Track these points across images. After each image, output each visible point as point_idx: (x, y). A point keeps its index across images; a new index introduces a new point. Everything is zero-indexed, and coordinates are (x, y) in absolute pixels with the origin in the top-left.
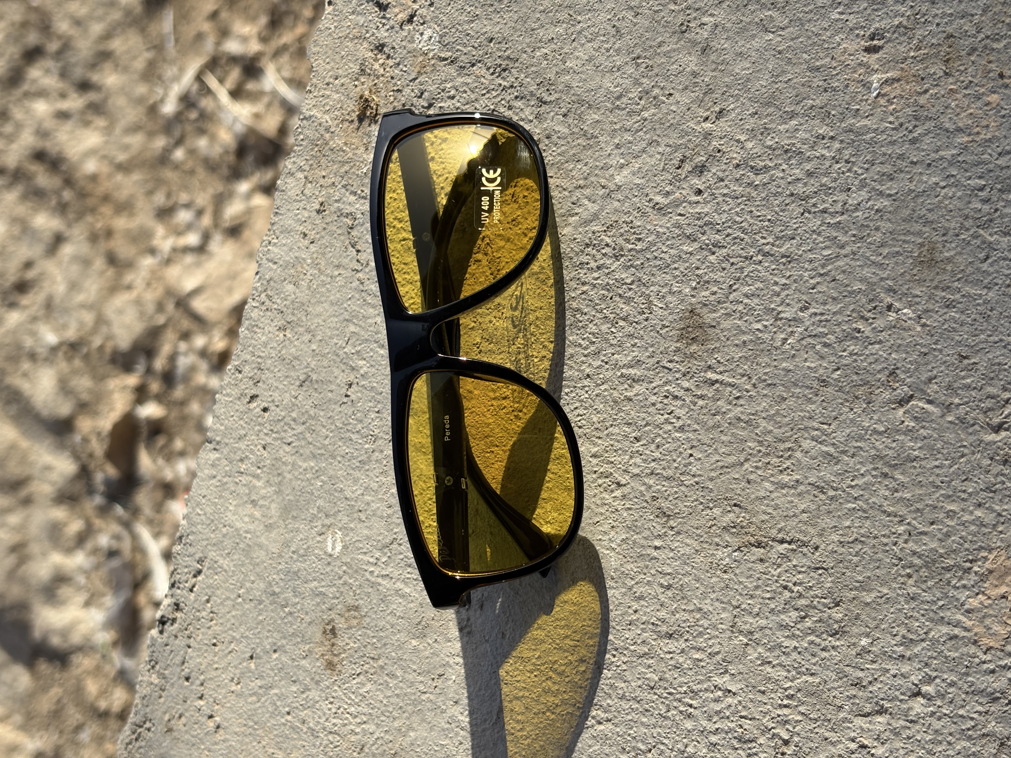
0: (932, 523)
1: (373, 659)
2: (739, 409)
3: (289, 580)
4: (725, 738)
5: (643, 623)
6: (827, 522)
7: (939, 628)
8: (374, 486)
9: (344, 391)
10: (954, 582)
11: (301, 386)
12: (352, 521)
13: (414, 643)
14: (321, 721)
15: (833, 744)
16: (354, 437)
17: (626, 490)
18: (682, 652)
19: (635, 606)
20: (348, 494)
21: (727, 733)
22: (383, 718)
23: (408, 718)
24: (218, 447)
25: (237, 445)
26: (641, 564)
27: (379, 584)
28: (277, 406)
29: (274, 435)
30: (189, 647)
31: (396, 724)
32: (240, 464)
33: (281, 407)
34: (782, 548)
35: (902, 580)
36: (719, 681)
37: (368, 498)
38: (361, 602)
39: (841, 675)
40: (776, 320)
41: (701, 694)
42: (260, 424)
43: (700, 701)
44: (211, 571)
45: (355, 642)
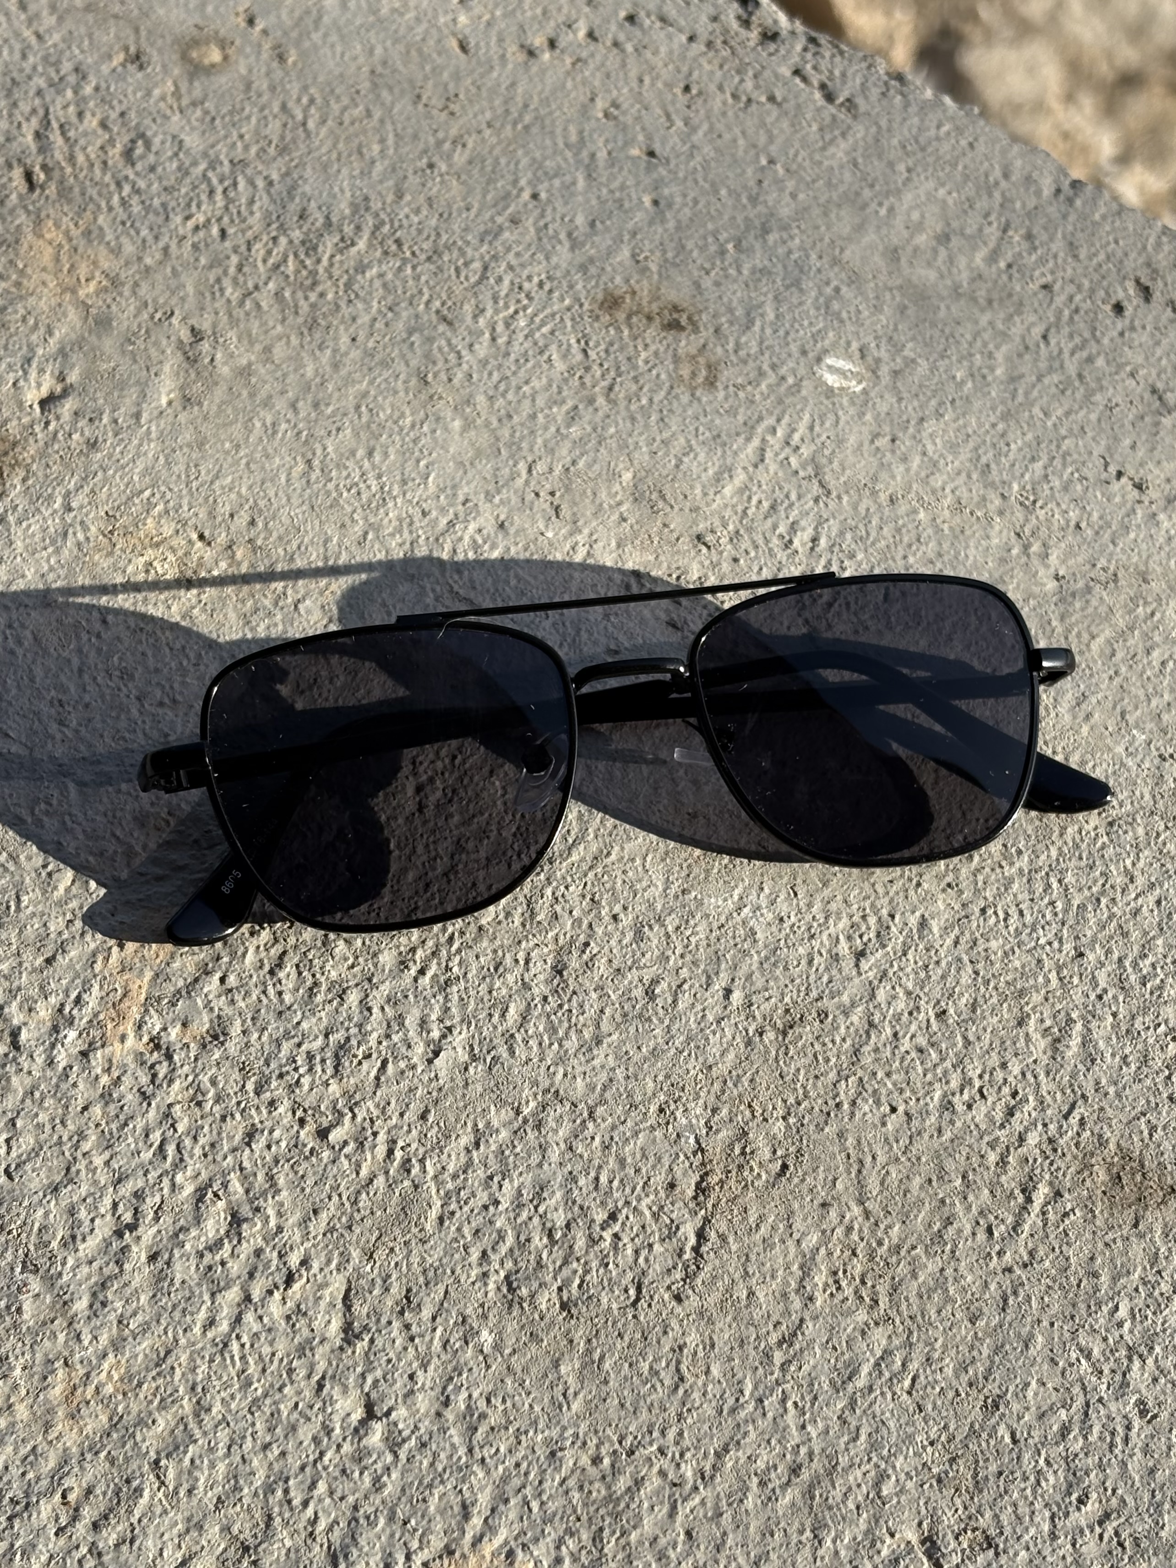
0: (688, 1534)
1: (611, 388)
2: (968, 1229)
3: (785, 267)
4: (350, 1019)
5: (590, 926)
6: (724, 1335)
7: (489, 1490)
8: (937, 481)
9: (1131, 472)
10: (571, 1543)
11: (1154, 391)
12: (877, 417)
13: (627, 476)
14: (511, 257)
15: (305, 1222)
16: (1038, 466)
17: (848, 964)
18: (524, 983)
19: (626, 920)
20: (930, 426)
21: (360, 1026)
22: (496, 376)
23: (487, 424)
24: (1062, 197)
25: (1059, 235)
26: (702, 954)
27: (748, 440)
28: (1122, 334)
29: (1066, 313)
30: (691, 39)
31: (481, 399)
32: (1023, 231)
33: (1119, 341)
34: (689, 1231)
35: (592, 1443)
36: (459, 1038)
37: (916, 462)
38: (721, 395)
39: (431, 1274)
40: (1129, 1348)
41: (440, 998)
42: (1092, 291)
43: (428, 993)
44: (828, 120)
45: (647, 362)
